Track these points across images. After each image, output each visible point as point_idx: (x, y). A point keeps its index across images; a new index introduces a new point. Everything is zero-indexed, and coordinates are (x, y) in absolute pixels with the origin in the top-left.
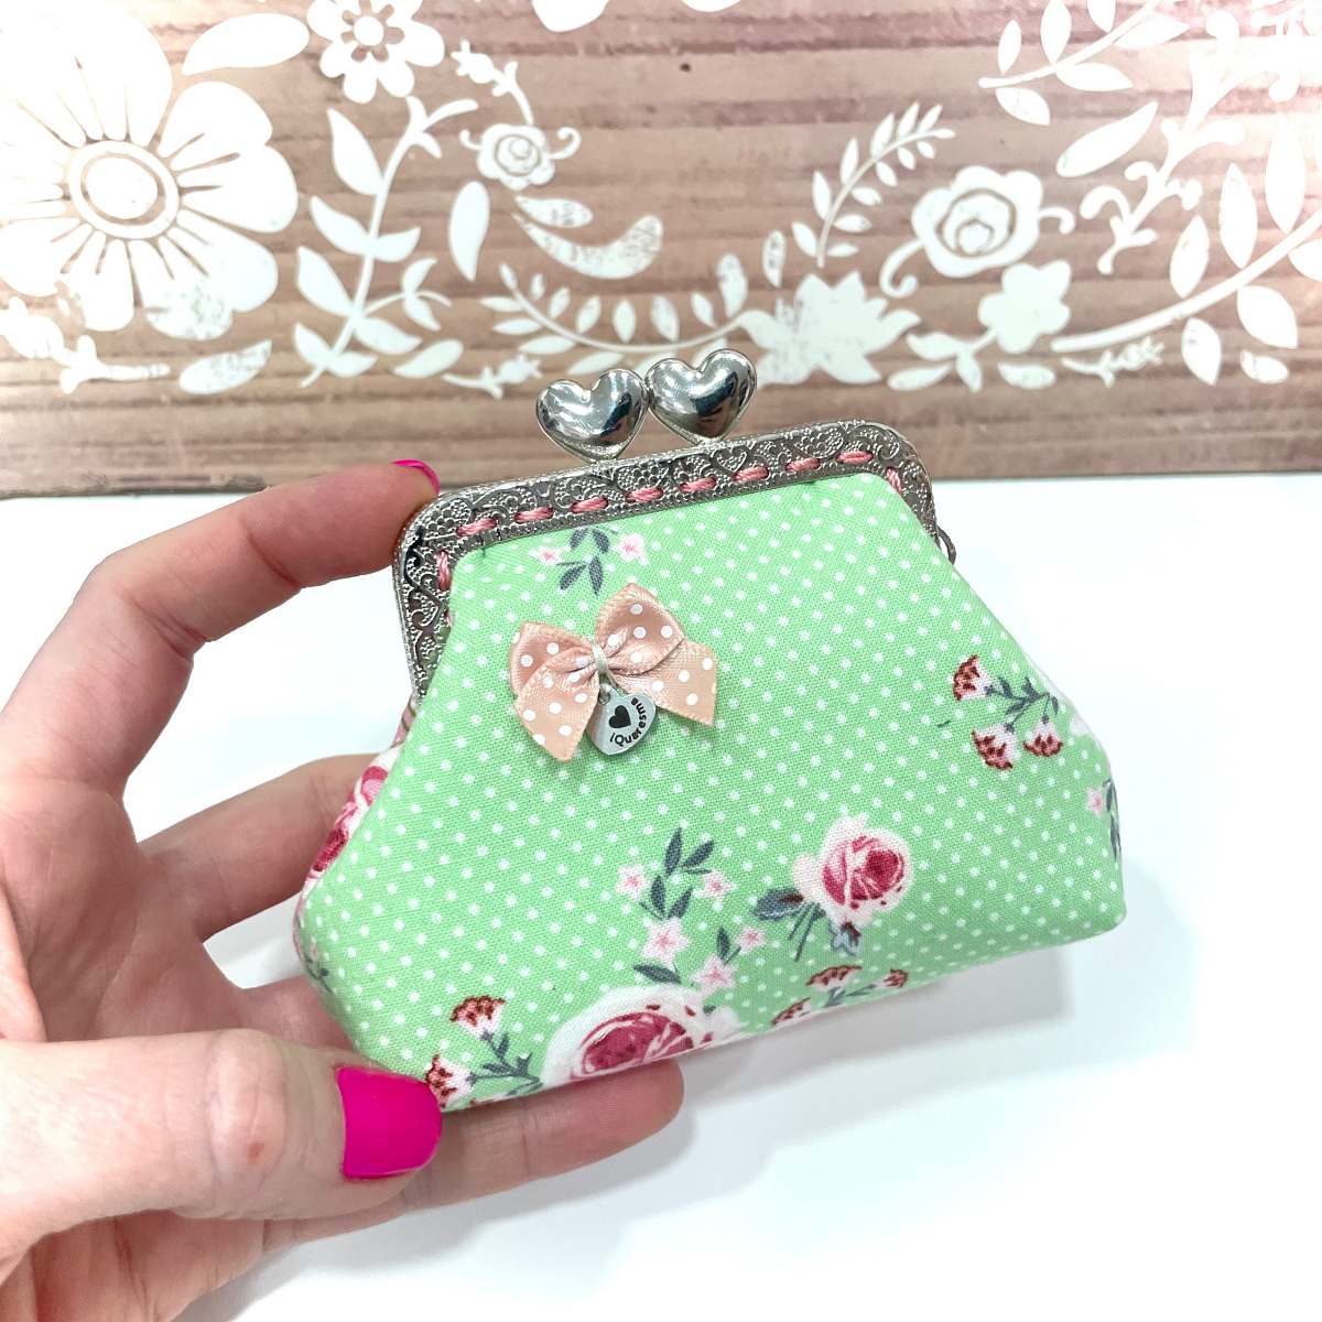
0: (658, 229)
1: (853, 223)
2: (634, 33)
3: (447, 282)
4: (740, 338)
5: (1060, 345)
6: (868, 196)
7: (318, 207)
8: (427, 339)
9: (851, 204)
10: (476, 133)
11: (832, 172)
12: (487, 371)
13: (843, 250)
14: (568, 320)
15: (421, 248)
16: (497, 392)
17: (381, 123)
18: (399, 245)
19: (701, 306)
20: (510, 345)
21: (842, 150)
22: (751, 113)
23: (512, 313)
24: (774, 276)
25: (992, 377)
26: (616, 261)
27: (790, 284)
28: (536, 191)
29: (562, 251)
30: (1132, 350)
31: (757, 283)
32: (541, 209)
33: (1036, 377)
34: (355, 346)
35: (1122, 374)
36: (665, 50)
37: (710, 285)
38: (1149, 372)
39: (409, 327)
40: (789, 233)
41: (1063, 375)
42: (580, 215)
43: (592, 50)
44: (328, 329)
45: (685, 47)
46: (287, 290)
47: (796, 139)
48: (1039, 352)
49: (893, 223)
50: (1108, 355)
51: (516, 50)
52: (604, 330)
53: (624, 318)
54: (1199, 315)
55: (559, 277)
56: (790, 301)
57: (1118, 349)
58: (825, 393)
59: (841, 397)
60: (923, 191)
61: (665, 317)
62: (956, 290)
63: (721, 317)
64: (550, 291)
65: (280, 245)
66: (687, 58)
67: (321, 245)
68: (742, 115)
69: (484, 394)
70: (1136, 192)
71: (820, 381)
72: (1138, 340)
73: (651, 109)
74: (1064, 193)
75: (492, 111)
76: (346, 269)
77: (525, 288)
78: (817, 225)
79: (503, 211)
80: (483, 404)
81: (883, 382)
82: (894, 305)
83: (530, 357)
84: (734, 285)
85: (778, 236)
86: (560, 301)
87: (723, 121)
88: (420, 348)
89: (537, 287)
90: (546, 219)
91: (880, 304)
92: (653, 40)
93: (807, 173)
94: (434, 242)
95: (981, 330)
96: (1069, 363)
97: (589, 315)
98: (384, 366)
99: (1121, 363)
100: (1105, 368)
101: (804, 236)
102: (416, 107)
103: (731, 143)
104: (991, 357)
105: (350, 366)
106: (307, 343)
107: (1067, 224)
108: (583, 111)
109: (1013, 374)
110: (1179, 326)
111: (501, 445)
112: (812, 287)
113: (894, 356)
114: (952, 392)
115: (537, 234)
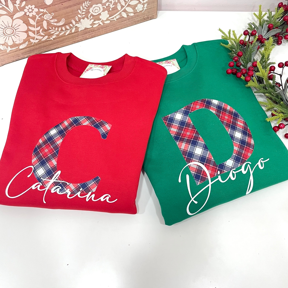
0: (64, 19)
1: (84, 13)
2: (56, 3)
3: (44, 30)
4: (76, 27)
5: (109, 18)
6: (84, 10)
7: (29, 27)
8: (44, 36)
9: (83, 12)
10: (43, 16)
11: (80, 9)
12: (51, 38)
13: (84, 16)
14: (58, 30)
15: (41, 28)
16: (53, 39)
17: (34, 18)
18: (39, 28)
19: (71, 25)
20: (53, 34)
21: (80, 7)
22: (70, 6)
23: (52, 31)
24: (78, 20)
25: (104, 23)
26: (61, 24)
27: (79, 21)
28: (51, 19)
29: (55, 24)
30: (117, 17)
31: (76, 21)
32: (52, 21)
33: (108, 22)
34: (37, 39)
35: (117, 19)
36: (60, 4)
37: (71, 23)
38: (119, 18)
39: (42, 36)
40: (78, 16)
41: (111, 21)
42: (56, 20)
43: (52, 6)
44: (33, 38)
45: (61, 3)
46: (28, 36)
47: (75, 7)
48: (107, 20)
49: (88, 12)
50: (115, 18)
51: (45, 8)
52: (62, 30)
53: (64, 29)
54: (122, 12)
55: (56, 27)
56: (80, 22)
57: (115, 17)
58: (87, 30)
59: (89, 30)
60: (90, 9)
61: (68, 27)
62: (96, 16)
63: (73, 26)
64: (55, 28)
65: (26, 32)
66: (62, 4)
67: (31, 31)
68: (69, 7)
69: (52, 40)
70: (111, 2)
71: (86, 29)
72: (117, 15)
73: (60, 9)
74: (103, 5)
75: (44, 14)
76: (34, 32)
77: (53, 29)
78: (80, 14)
79: (48, 22)
80: (51, 41)
81: (93, 27)
82: (91, 19)
83: (55, 35)
84: (74, 22)
85: (77, 16)
86: (56, 29)
87: (67, 8)
88: (43, 37)
89: (54, 28)
90: (53, 22)
91: (90, 20)
92: (58, 3)
93: (78, 10)
94: (42, 27)
95: (101, 19)
96: (111, 20)
97: (60, 29)
98: (40, 40)
99: (116, 18)
100: (115, 19)
101: (79, 16)
102: (37, 15)
103: (69, 10)
104: (103, 21)
105: (37, 41)
106: (32, 40)
107: (105, 7)
108: (53, 11)
109: (106, 22)
110: (121, 13)
111: (54, 45)
112: (82, 20)
113: (93, 24)
114: (100, 26)
115: (52, 23)
